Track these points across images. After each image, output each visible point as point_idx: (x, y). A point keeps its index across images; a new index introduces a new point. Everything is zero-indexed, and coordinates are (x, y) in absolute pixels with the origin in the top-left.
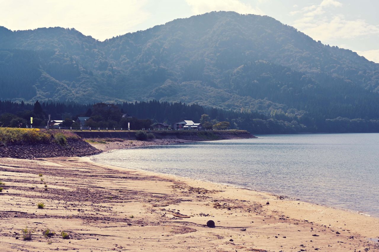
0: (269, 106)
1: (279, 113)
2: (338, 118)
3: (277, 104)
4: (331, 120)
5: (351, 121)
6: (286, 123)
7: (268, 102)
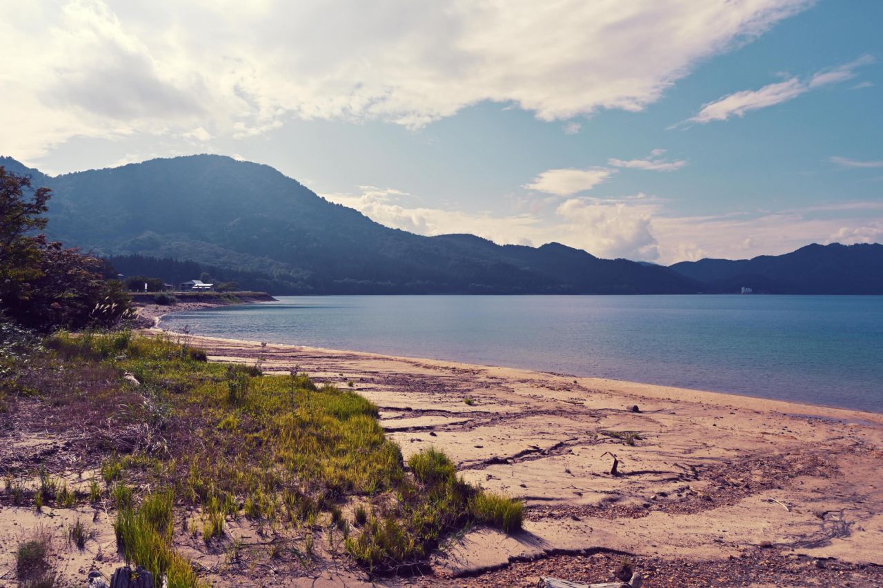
0: (271, 265)
1: (282, 273)
2: (345, 280)
3: (280, 263)
4: (339, 281)
5: (359, 282)
6: (291, 284)
7: (270, 261)
